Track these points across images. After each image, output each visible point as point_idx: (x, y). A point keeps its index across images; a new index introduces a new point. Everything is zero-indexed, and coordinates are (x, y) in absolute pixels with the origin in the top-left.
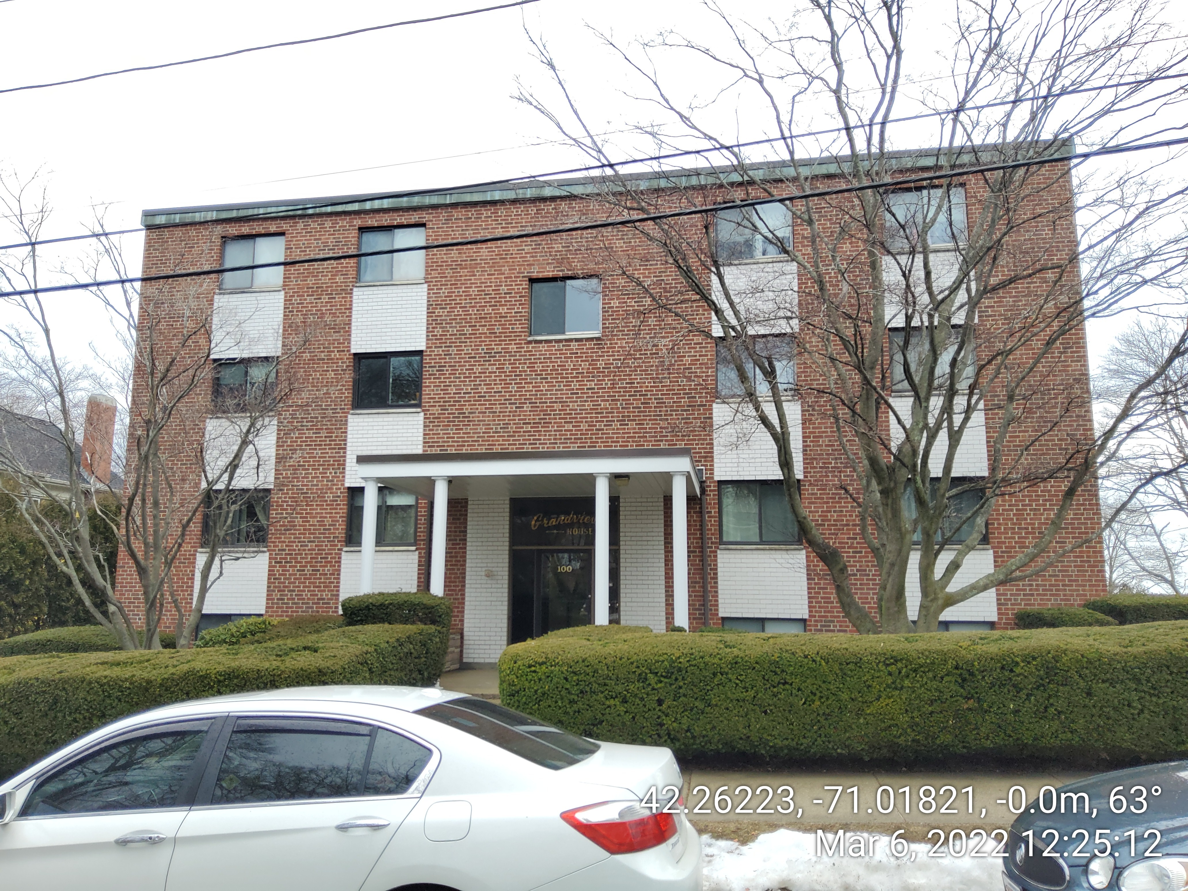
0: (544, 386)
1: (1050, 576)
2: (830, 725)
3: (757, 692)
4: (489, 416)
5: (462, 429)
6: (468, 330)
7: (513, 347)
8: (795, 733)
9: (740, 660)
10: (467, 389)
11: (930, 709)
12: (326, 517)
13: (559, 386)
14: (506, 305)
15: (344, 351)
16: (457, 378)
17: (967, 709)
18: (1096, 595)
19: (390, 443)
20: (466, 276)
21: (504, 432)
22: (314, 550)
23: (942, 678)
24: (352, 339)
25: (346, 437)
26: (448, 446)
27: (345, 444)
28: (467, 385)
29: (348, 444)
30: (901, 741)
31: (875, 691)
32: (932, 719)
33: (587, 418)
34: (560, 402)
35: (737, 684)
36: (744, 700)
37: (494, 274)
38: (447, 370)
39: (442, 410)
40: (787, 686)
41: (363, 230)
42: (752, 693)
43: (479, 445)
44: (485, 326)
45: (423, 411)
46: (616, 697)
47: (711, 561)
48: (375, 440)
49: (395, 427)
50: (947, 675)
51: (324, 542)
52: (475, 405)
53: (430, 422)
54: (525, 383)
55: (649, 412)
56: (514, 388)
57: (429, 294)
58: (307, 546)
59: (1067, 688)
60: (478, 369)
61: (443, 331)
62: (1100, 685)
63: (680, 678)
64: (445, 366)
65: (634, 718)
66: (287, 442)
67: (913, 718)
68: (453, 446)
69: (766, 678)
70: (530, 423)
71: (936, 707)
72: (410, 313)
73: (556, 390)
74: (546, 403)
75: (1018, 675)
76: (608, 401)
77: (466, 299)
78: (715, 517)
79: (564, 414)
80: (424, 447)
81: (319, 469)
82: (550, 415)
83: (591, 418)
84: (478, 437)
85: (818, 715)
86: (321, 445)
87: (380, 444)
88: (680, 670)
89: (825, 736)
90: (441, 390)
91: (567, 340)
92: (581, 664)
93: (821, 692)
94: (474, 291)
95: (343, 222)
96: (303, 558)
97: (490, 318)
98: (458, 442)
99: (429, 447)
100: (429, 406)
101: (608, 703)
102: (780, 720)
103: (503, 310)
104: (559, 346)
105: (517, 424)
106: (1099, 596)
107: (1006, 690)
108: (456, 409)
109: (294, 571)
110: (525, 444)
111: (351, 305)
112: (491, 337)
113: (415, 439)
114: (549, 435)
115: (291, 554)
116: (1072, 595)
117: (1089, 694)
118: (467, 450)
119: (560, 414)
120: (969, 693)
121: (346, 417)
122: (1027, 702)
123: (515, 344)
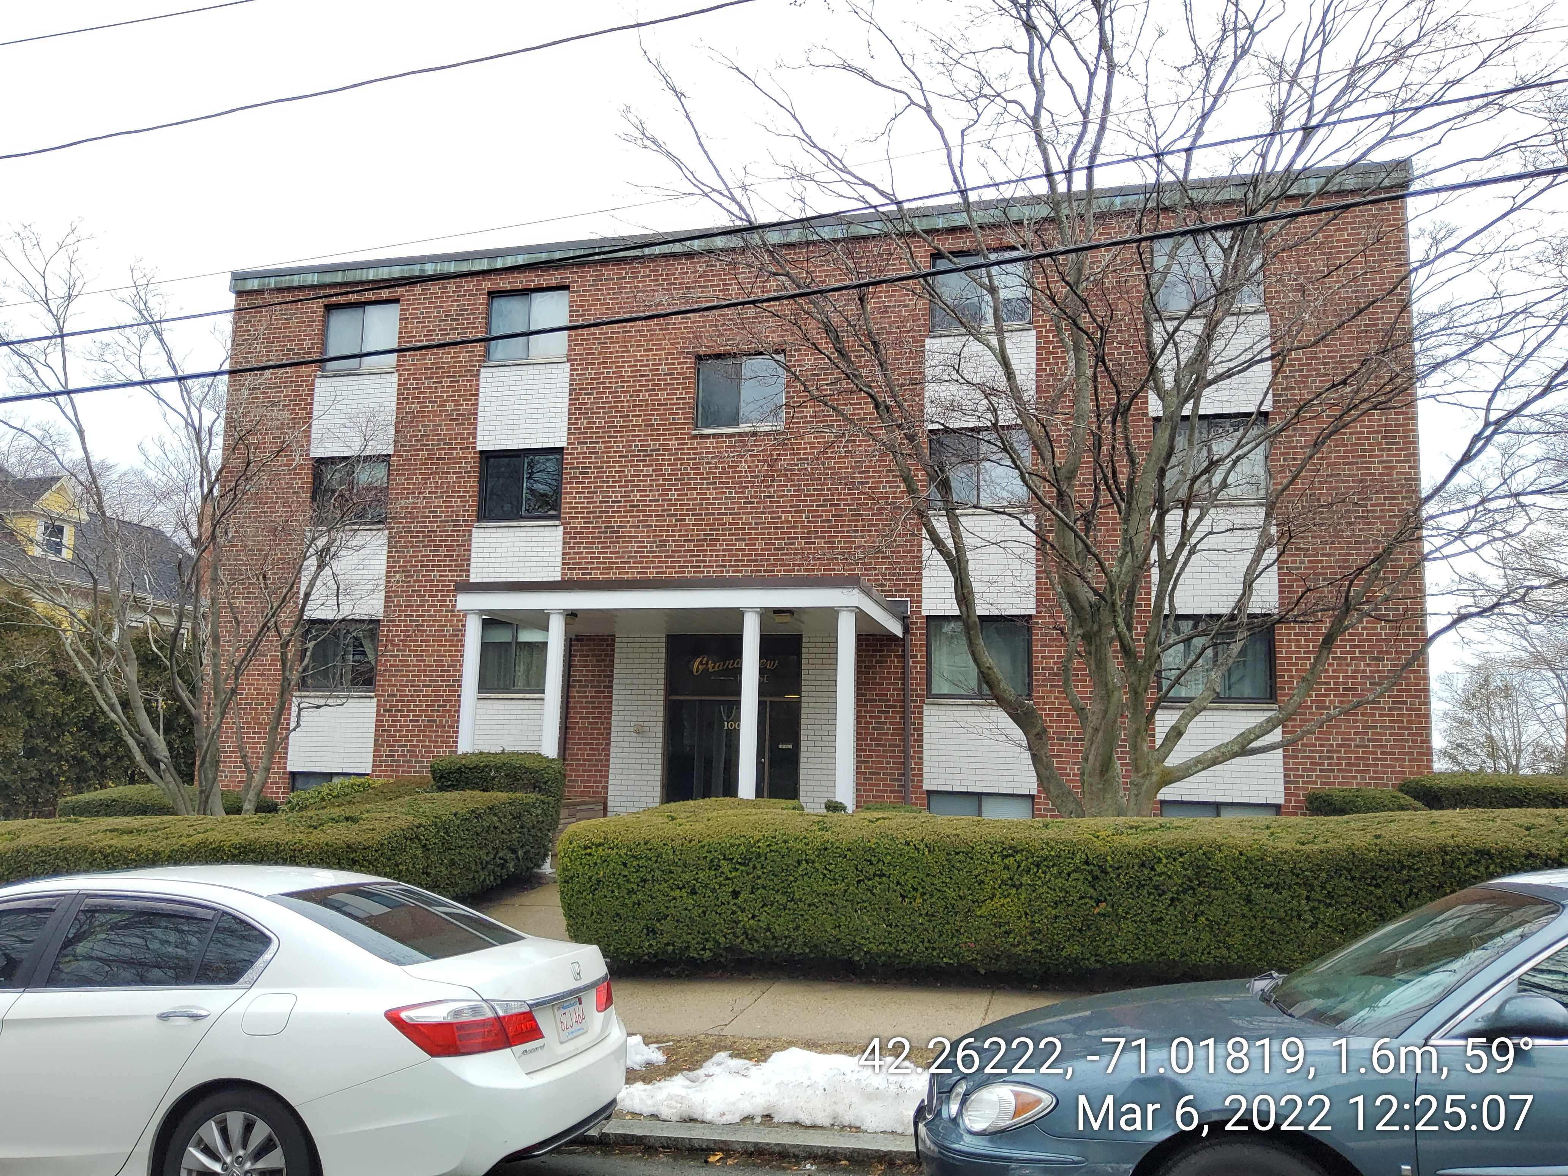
0: (711, 494)
1: (1357, 746)
2: (934, 927)
3: (848, 885)
4: (643, 531)
5: (609, 547)
6: (619, 422)
7: (673, 444)
8: (893, 936)
9: (829, 846)
10: (616, 497)
11: (1053, 912)
12: (444, 656)
13: (730, 493)
14: (666, 389)
15: (468, 448)
16: (604, 482)
17: (1099, 914)
18: (1417, 773)
19: (522, 564)
20: (617, 352)
21: (660, 552)
22: (430, 696)
23: (1069, 875)
24: (479, 433)
25: (469, 556)
26: (592, 569)
27: (469, 565)
28: (617, 492)
29: (472, 565)
30: (1018, 950)
31: (988, 888)
32: (1055, 925)
33: (764, 534)
34: (731, 514)
35: (825, 876)
36: (833, 895)
37: (652, 350)
38: (593, 473)
39: (585, 523)
40: (884, 879)
41: (493, 295)
42: (842, 886)
43: (629, 568)
44: (640, 416)
45: (563, 524)
46: (684, 887)
47: (915, 718)
48: (505, 560)
49: (528, 544)
50: (1074, 871)
51: (442, 686)
52: (626, 517)
53: (570, 538)
54: (688, 489)
55: (842, 526)
56: (673, 495)
57: (572, 375)
58: (422, 691)
59: (1220, 893)
60: (629, 471)
61: (588, 423)
62: (1262, 890)
63: (759, 866)
64: (590, 468)
65: (704, 912)
66: (399, 562)
67: (1033, 922)
68: (599, 568)
69: (859, 867)
70: (693, 541)
71: (1061, 910)
72: (548, 401)
73: (726, 498)
74: (713, 514)
75: (1160, 875)
76: (790, 512)
77: (617, 382)
78: (922, 662)
79: (736, 529)
80: (563, 569)
81: (437, 596)
82: (718, 529)
83: (769, 534)
84: (629, 557)
85: (921, 915)
86: (439, 566)
87: (510, 565)
88: (759, 855)
89: (929, 941)
90: (585, 498)
91: (740, 434)
92: (643, 846)
93: (923, 888)
94: (626, 371)
95: (469, 285)
96: (417, 706)
97: (647, 405)
98: (605, 563)
99: (569, 569)
100: (570, 518)
101: (672, 893)
102: (876, 921)
103: (662, 396)
104: (731, 442)
105: (677, 541)
106: (1421, 773)
107: (1145, 893)
108: (603, 522)
109: (405, 721)
110: (687, 567)
111: (477, 390)
112: (647, 430)
113: (553, 559)
114: (717, 556)
115: (403, 701)
116: (1385, 772)
117: (1248, 901)
118: (615, 574)
119: (730, 529)
120: (1101, 894)
121: (470, 531)
122: (1172, 908)
123: (676, 439)
